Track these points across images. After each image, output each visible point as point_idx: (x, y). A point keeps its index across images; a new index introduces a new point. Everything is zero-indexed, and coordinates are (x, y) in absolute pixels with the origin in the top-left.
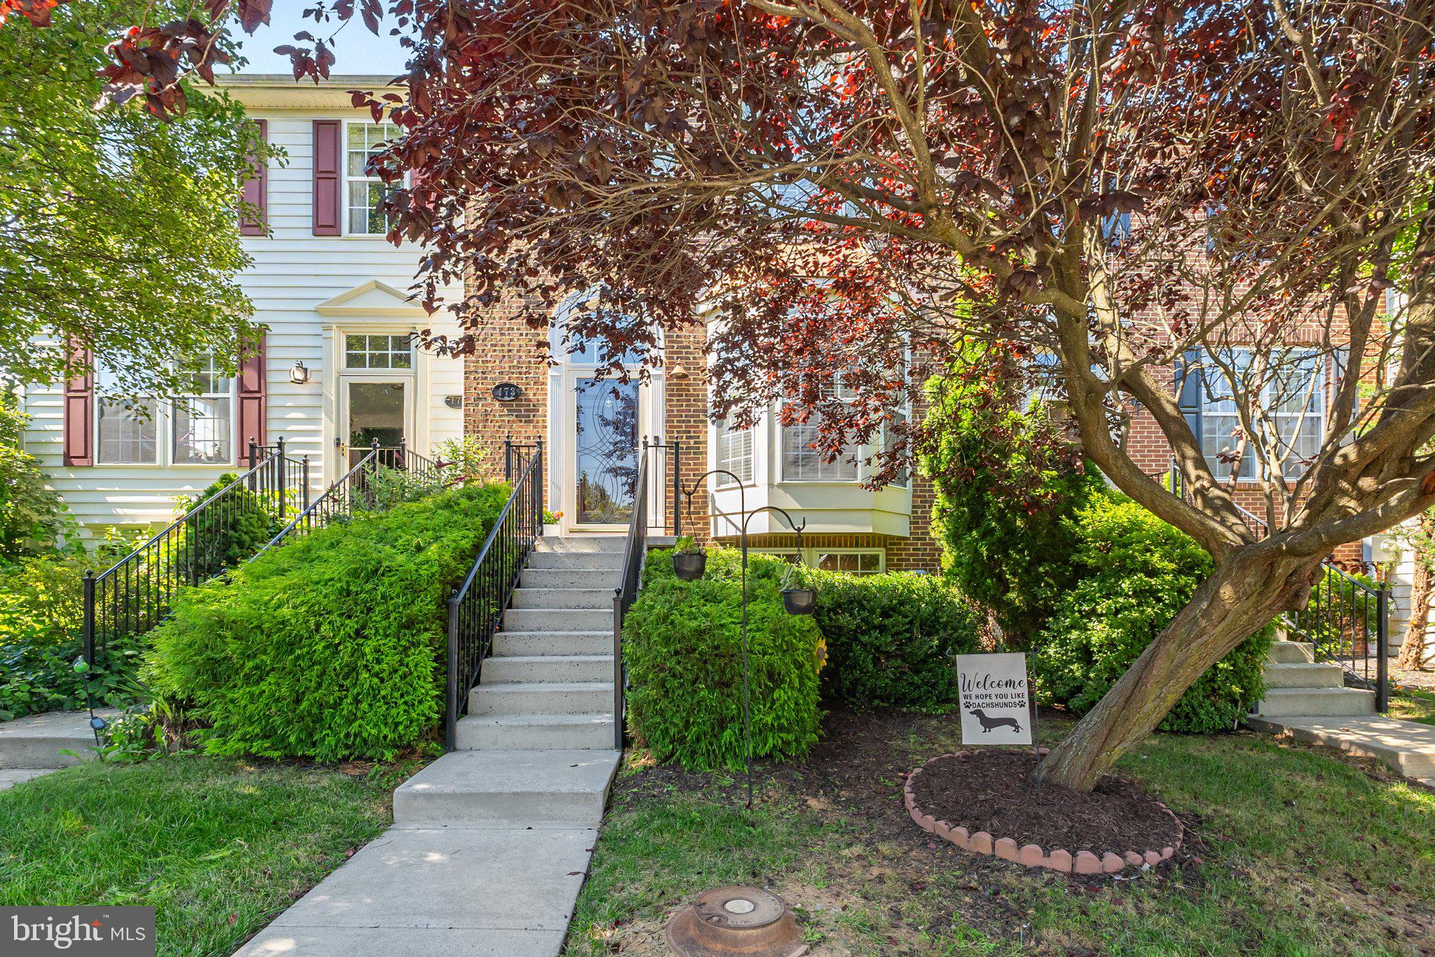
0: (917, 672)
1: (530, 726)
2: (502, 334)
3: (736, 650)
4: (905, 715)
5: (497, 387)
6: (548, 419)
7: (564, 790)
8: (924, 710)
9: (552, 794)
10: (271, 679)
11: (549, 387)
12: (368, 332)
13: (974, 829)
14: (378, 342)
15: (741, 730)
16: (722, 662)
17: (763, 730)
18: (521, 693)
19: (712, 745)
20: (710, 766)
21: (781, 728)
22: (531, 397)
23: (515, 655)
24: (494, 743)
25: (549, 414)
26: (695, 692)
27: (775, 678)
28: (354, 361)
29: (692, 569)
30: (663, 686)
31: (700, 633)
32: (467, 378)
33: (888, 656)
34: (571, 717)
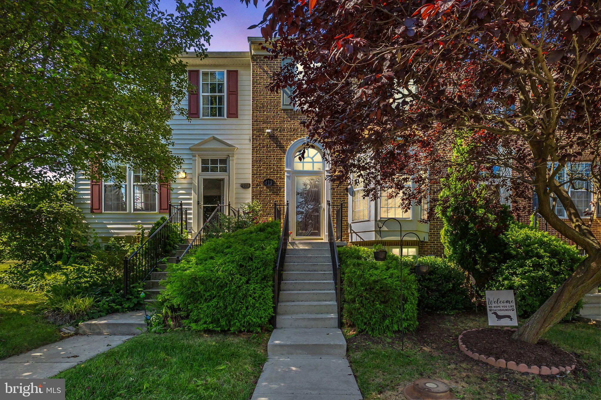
0: (443, 297)
1: (304, 319)
2: (267, 159)
3: (390, 289)
4: (439, 315)
5: (265, 181)
6: (285, 193)
7: (332, 343)
8: (446, 312)
9: (327, 345)
10: (215, 300)
11: (285, 180)
12: (210, 158)
13: (497, 358)
14: (214, 162)
15: (392, 320)
16: (384, 294)
17: (402, 320)
18: (297, 306)
19: (380, 326)
20: (380, 335)
21: (407, 320)
22: (278, 184)
23: (289, 290)
24: (291, 325)
25: (285, 191)
26: (374, 305)
27: (406, 300)
28: (205, 169)
29: (382, 257)
30: (362, 303)
31: (375, 282)
32: (253, 177)
33: (432, 291)
34: (316, 315)
